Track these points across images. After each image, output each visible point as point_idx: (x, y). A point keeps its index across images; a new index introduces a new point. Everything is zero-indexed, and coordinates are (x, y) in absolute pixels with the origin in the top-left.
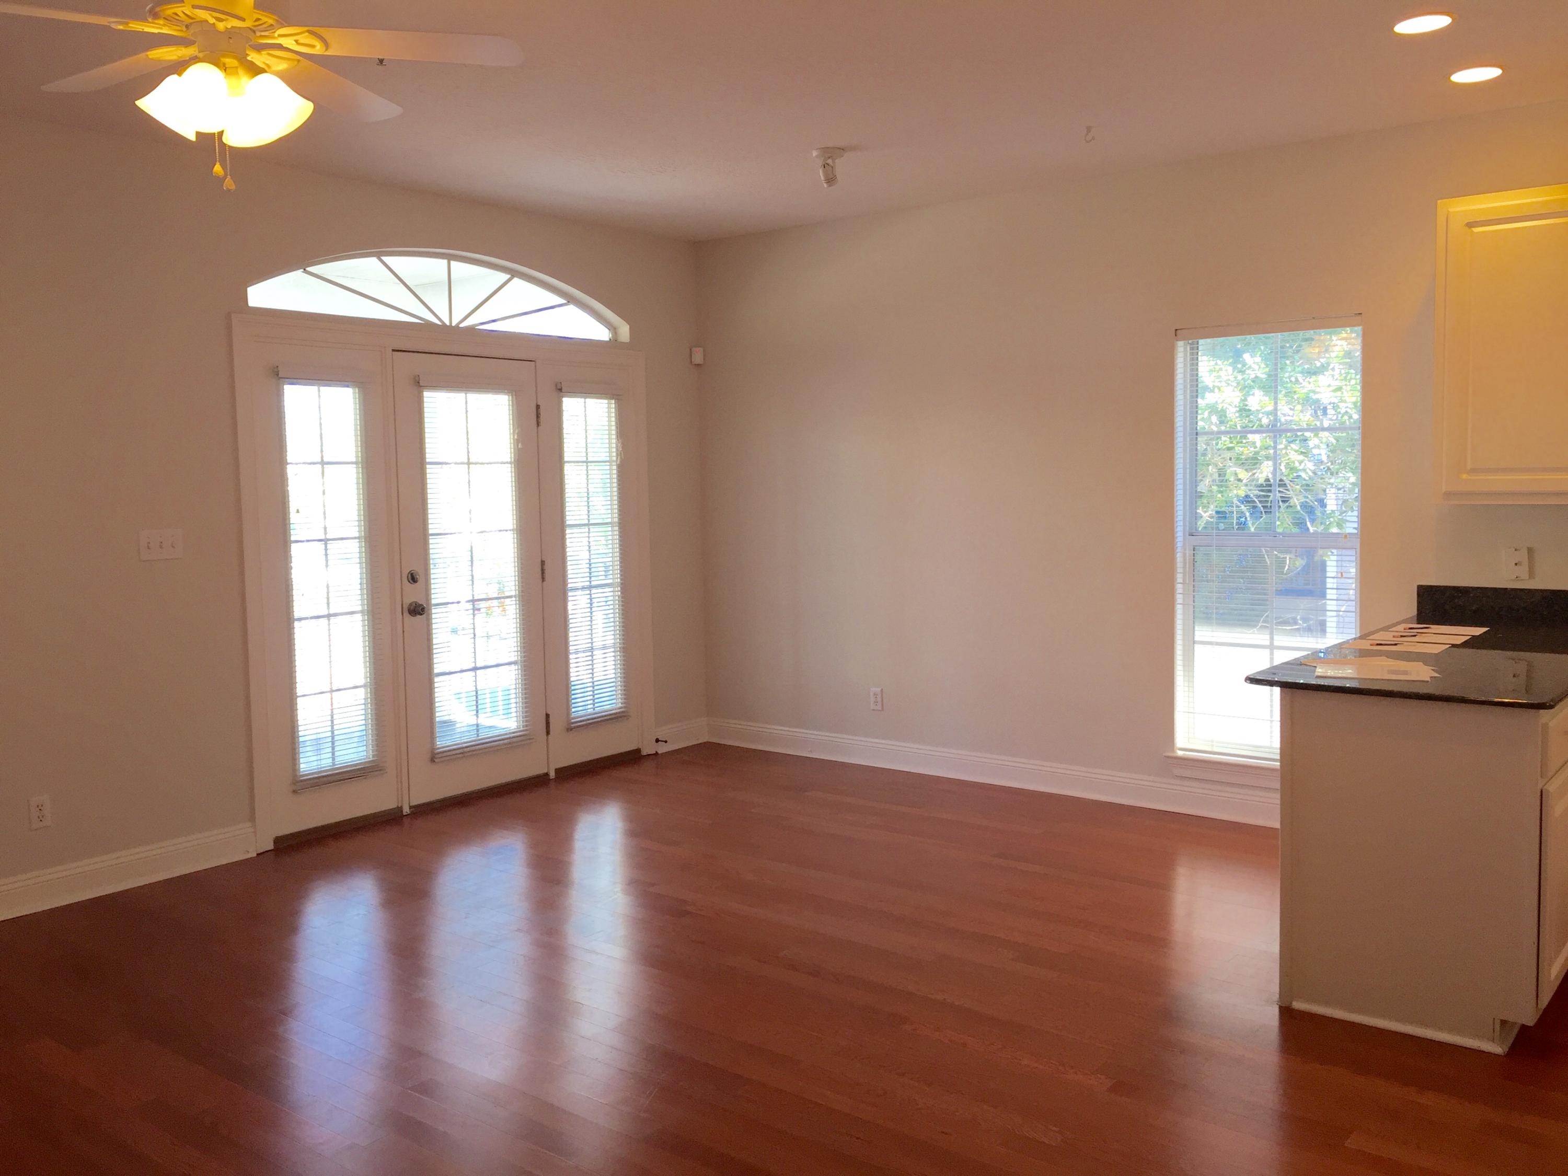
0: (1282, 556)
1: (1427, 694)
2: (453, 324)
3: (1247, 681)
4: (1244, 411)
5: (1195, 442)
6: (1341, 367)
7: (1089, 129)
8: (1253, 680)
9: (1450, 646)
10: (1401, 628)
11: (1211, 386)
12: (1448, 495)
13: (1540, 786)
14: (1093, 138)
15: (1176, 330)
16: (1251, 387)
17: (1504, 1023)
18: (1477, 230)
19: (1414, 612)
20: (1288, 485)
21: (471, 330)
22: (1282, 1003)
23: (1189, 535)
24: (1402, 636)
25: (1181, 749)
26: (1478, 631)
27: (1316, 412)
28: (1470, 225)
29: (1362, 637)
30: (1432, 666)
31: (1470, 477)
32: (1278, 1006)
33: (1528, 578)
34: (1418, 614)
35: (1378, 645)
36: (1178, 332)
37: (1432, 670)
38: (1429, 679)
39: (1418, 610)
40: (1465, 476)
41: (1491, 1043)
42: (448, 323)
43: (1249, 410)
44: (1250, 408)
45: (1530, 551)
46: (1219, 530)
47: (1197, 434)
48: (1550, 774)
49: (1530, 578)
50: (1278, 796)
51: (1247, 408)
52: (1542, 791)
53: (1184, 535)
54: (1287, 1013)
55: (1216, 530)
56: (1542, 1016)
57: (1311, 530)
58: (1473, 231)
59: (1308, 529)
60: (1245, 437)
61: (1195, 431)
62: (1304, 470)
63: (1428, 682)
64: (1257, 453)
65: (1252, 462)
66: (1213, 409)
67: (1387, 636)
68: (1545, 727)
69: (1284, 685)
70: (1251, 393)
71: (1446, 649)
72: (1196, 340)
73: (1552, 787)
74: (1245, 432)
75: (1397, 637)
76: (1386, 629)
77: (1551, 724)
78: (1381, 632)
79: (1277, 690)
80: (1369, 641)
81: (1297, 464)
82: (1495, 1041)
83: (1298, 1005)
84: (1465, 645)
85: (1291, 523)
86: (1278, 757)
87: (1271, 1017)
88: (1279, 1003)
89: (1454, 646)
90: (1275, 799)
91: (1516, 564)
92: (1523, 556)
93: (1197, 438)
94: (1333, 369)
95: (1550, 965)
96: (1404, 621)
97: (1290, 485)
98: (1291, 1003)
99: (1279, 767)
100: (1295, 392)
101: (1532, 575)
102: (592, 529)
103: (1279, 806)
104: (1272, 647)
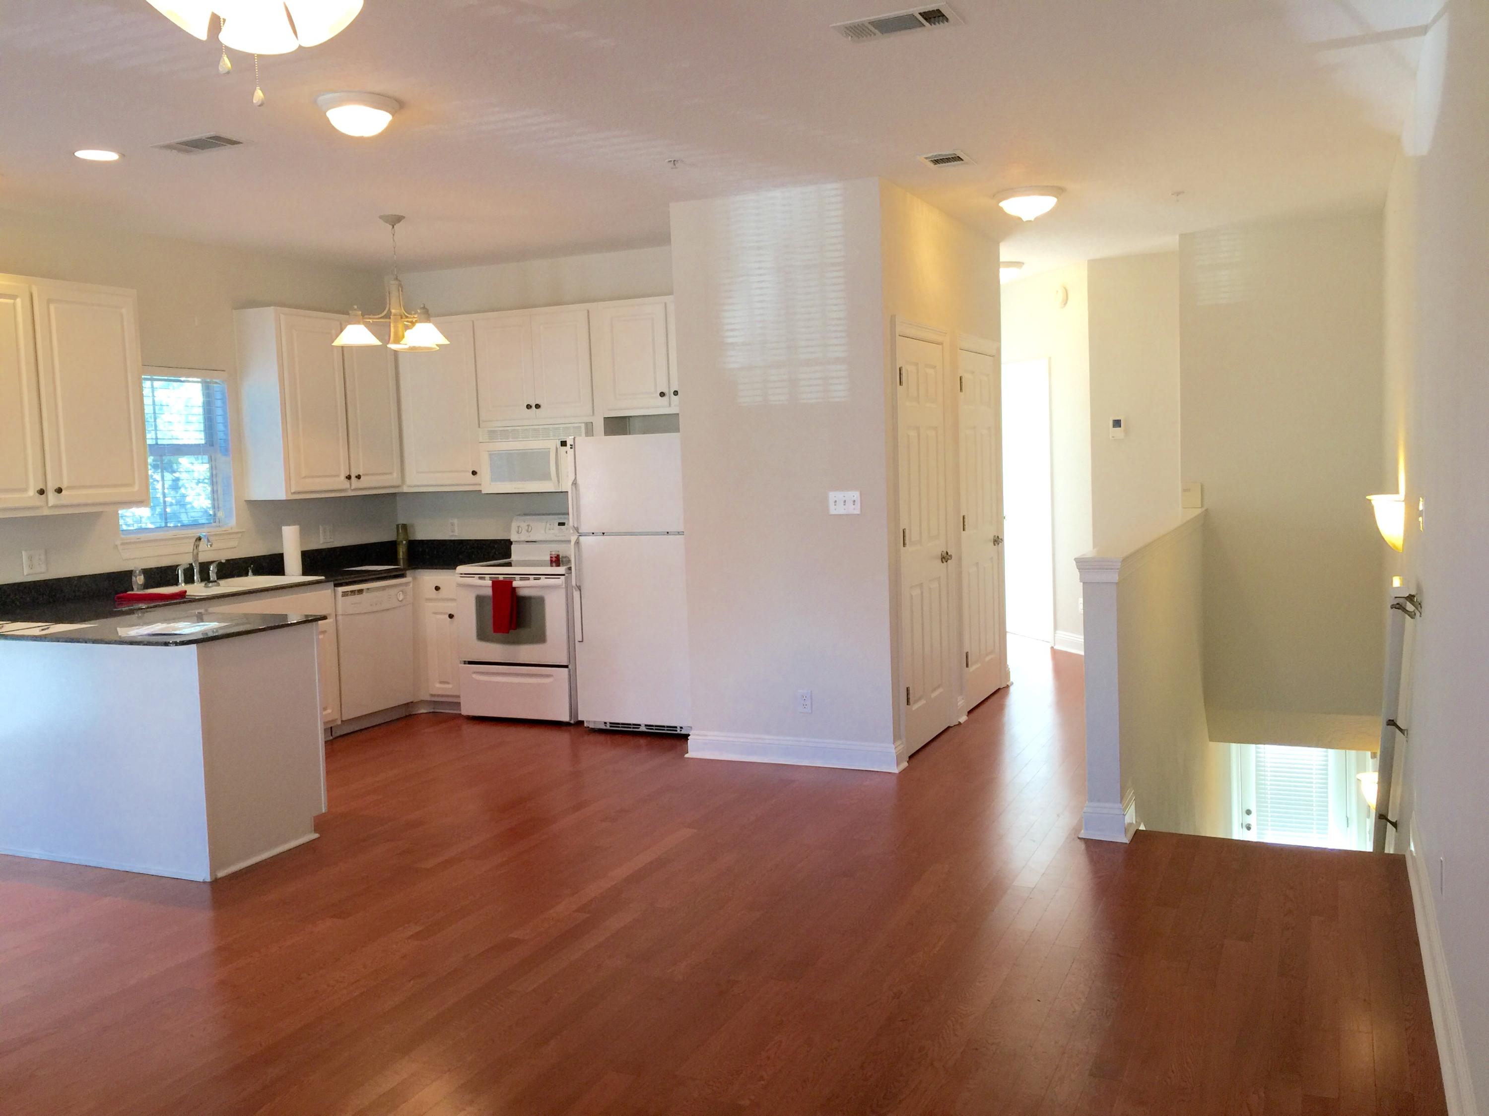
98: (216, 875)
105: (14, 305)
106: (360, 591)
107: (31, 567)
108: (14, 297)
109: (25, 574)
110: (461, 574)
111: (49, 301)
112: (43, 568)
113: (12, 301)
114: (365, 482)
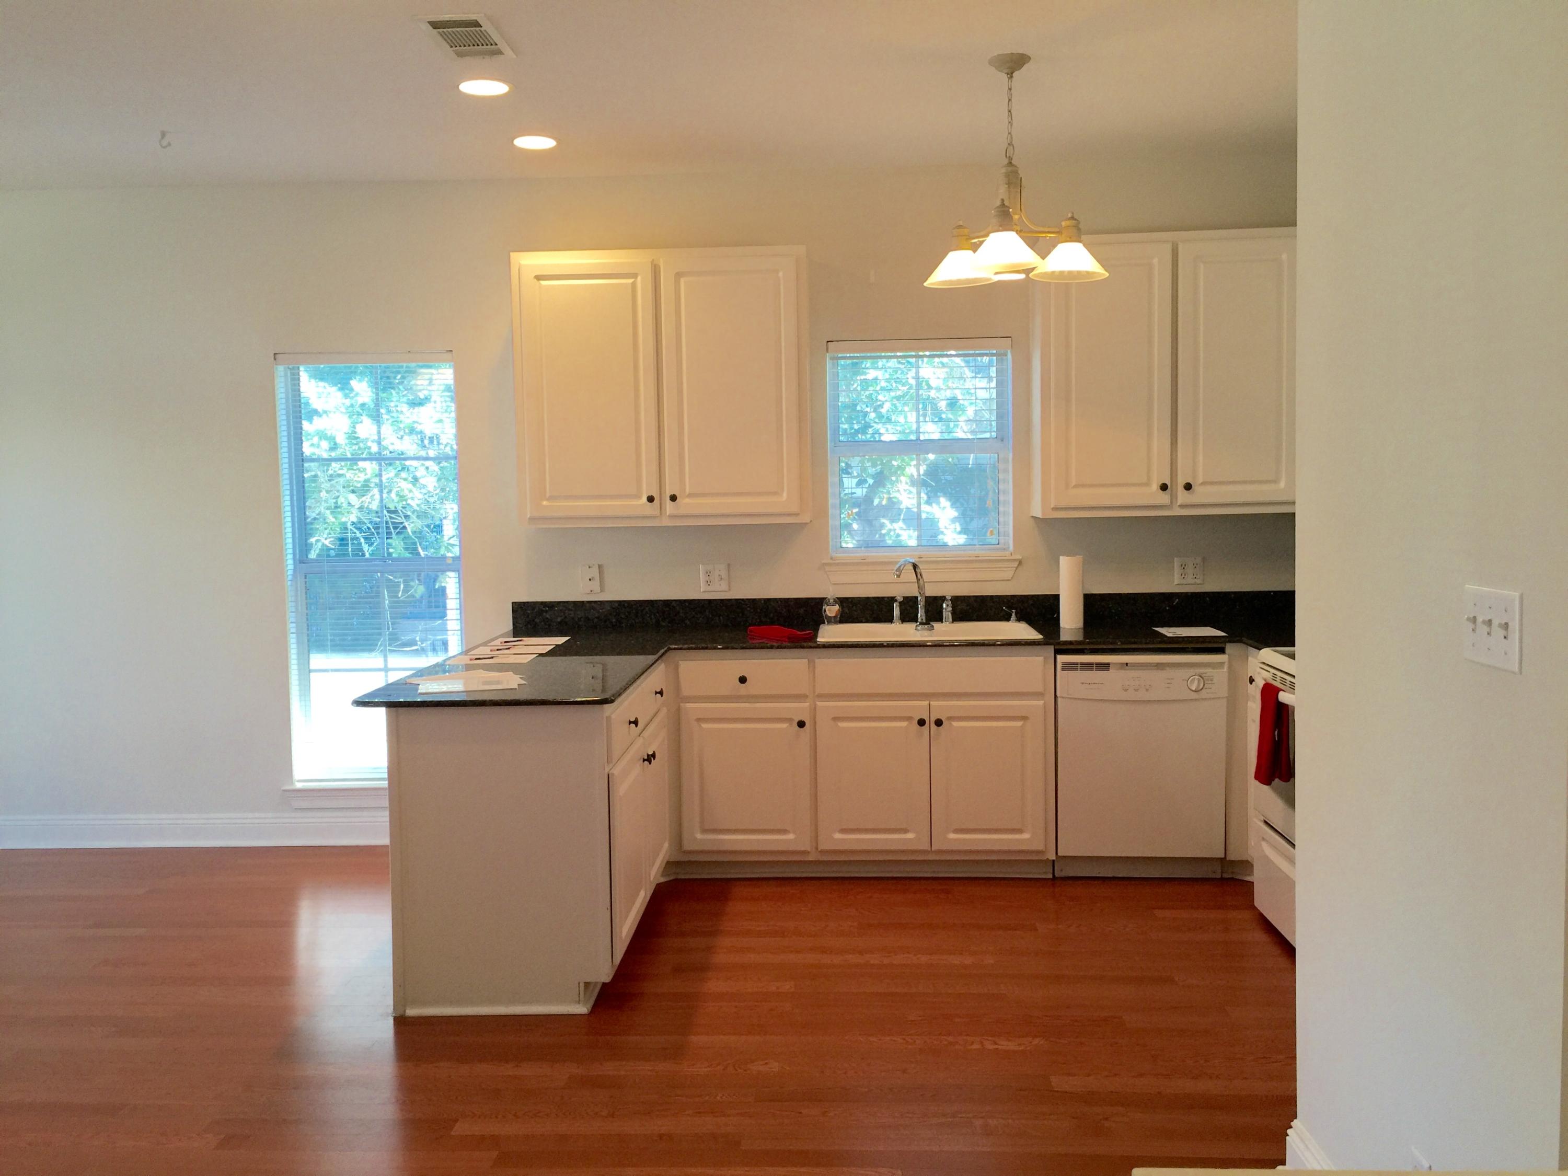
0: (396, 580)
1: (514, 700)
3: (354, 705)
4: (353, 437)
5: (302, 468)
6: (443, 399)
7: (163, 135)
8: (362, 703)
9: (537, 655)
10: (498, 642)
11: (320, 410)
12: (532, 519)
13: (607, 770)
14: (169, 144)
15: (275, 354)
16: (359, 414)
17: (587, 984)
18: (543, 283)
19: (510, 627)
20: (400, 511)
22: (396, 1014)
23: (300, 563)
24: (498, 650)
25: (299, 781)
26: (561, 640)
27: (422, 441)
28: (539, 278)
29: (465, 652)
30: (520, 675)
31: (550, 504)
32: (392, 1018)
33: (599, 591)
34: (514, 628)
35: (476, 659)
36: (277, 356)
37: (520, 678)
38: (516, 687)
39: (514, 624)
40: (545, 503)
41: (577, 1006)
43: (358, 438)
44: (359, 436)
45: (600, 567)
46: (330, 557)
47: (303, 460)
48: (614, 761)
49: (601, 592)
50: (387, 813)
51: (356, 435)
52: (608, 775)
53: (294, 564)
54: (402, 1023)
55: (326, 557)
56: (617, 971)
57: (422, 553)
58: (540, 284)
59: (419, 553)
60: (356, 464)
61: (301, 458)
62: (412, 499)
63: (516, 689)
64: (367, 481)
65: (364, 489)
66: (322, 435)
67: (485, 651)
68: (609, 718)
69: (390, 705)
70: (360, 420)
71: (534, 658)
72: (298, 366)
73: (616, 771)
74: (354, 460)
75: (494, 651)
76: (485, 644)
77: (613, 716)
78: (481, 648)
79: (383, 710)
80: (469, 656)
81: (406, 492)
82: (580, 1002)
83: (411, 1012)
84: (550, 653)
85: (403, 548)
86: (386, 776)
87: (385, 1031)
88: (394, 1015)
89: (541, 655)
90: (384, 818)
91: (590, 580)
92: (595, 572)
93: (303, 464)
94: (435, 402)
95: (621, 927)
96: (502, 636)
97: (402, 511)
98: (405, 1011)
99: (387, 786)
100: (401, 422)
101: (602, 590)
103: (388, 823)
104: (386, 670)
105: (634, 285)
106: (1105, 666)
107: (708, 583)
108: (635, 276)
109: (702, 591)
110: (1264, 663)
111: (679, 275)
112: (724, 586)
113: (631, 281)
114: (1201, 495)
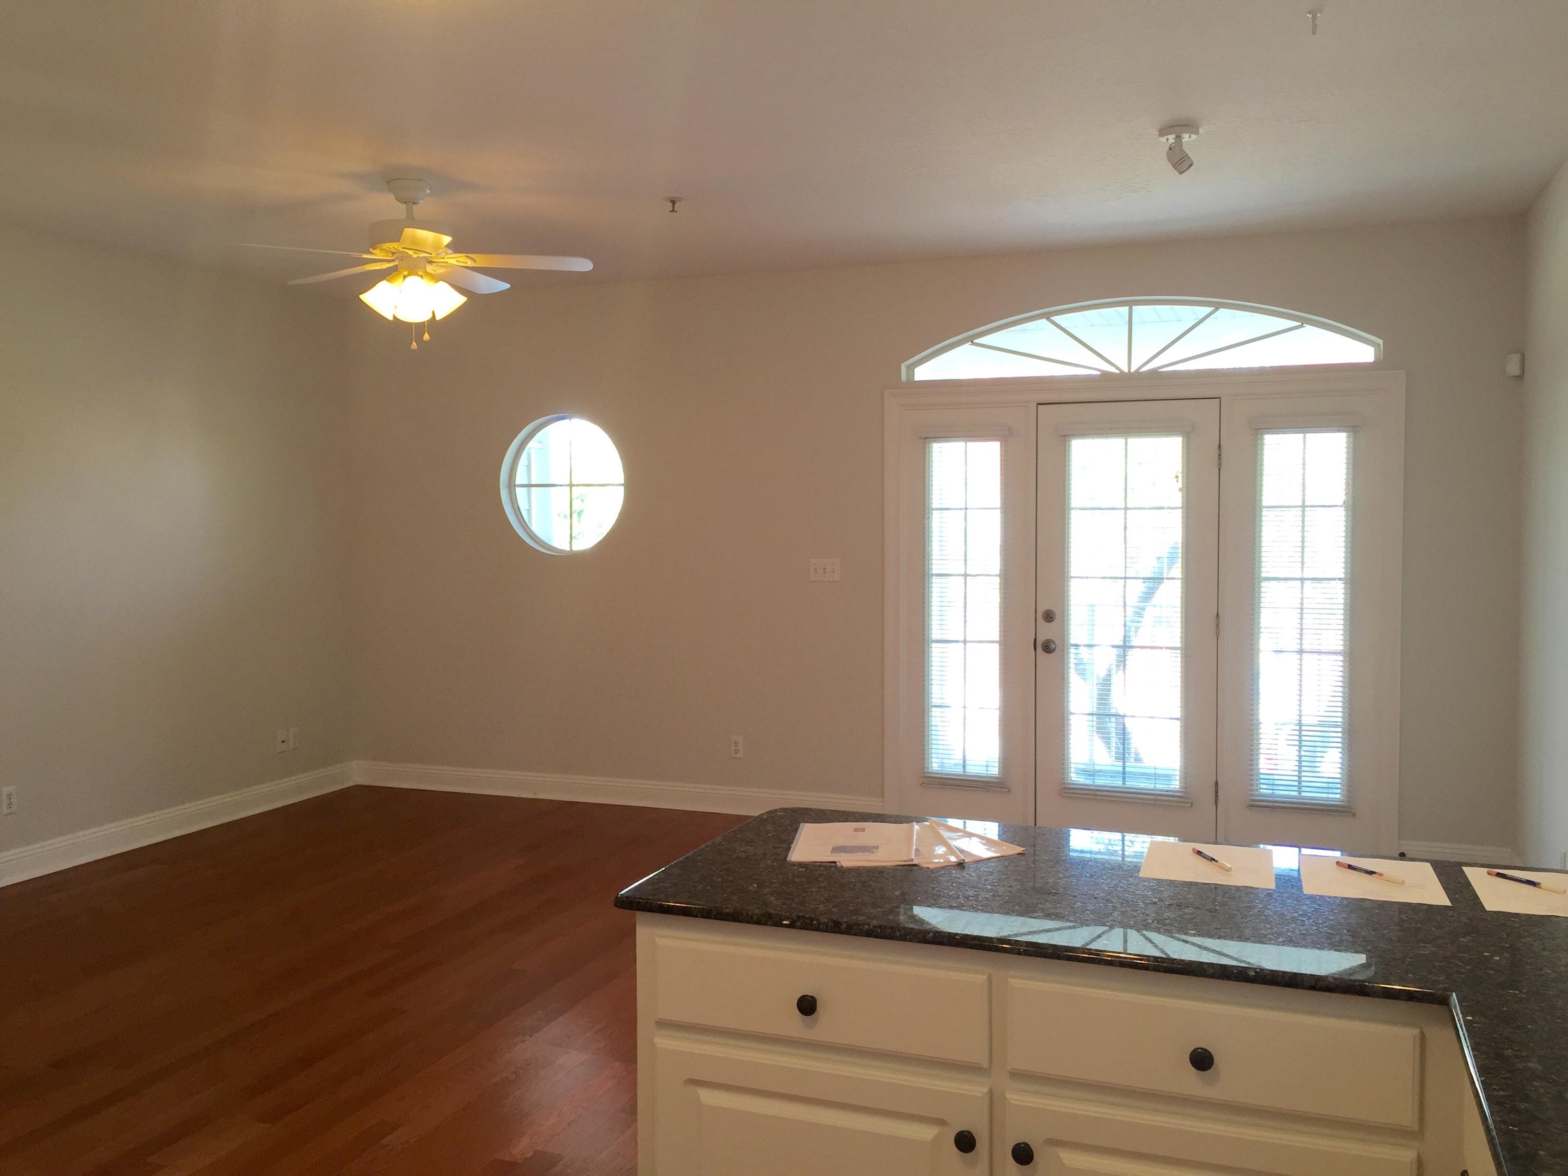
2: (1132, 370)
21: (1154, 373)
42: (1126, 370)
102: (1307, 583)
